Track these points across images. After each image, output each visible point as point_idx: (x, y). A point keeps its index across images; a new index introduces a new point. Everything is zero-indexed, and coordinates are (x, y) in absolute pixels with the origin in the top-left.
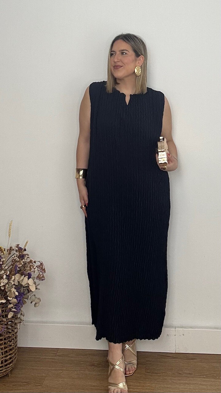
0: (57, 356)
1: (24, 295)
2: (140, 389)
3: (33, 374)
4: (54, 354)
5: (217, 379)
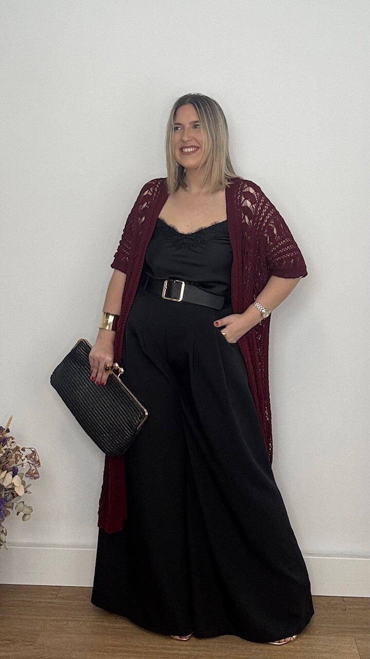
1: (7, 501)
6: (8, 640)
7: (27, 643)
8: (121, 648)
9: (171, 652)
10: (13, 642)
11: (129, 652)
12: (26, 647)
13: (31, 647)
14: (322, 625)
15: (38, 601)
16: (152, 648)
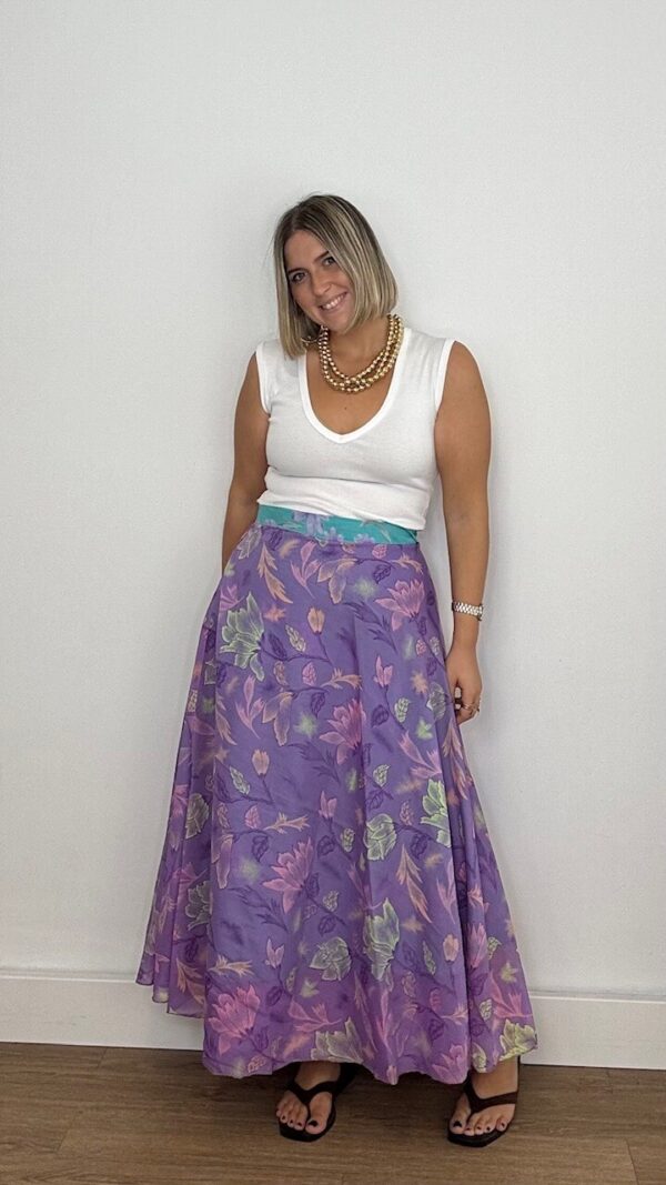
0: (103, 1067)
2: (331, 1162)
3: (30, 1120)
4: (92, 1062)
5: (551, 1135)
6: (9, 1143)
7: (44, 1149)
8: (212, 1159)
9: (300, 1165)
10: (19, 1146)
11: (225, 1165)
12: (42, 1156)
13: (50, 1156)
14: (570, 1119)
15: (65, 1072)
16: (267, 1158)
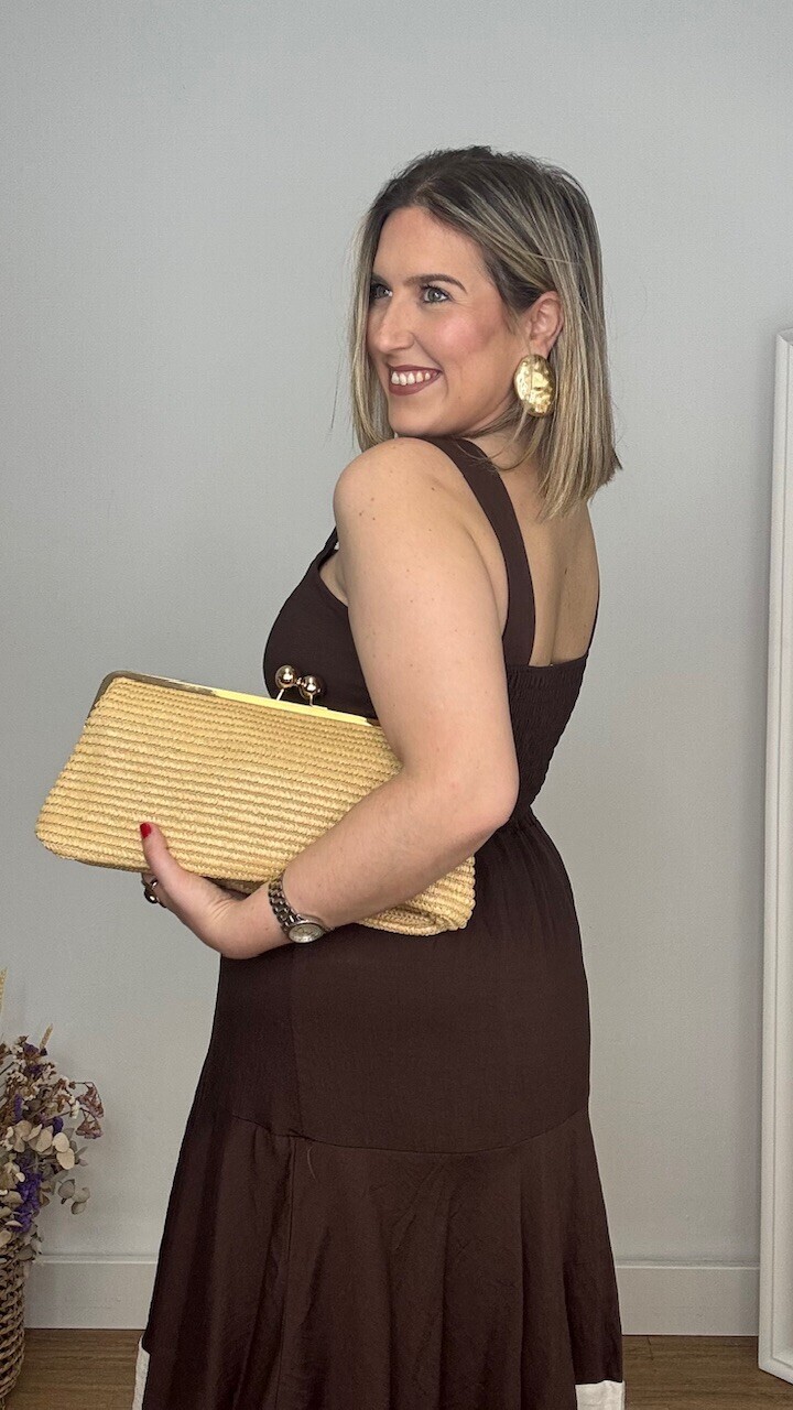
1: (43, 1180)
